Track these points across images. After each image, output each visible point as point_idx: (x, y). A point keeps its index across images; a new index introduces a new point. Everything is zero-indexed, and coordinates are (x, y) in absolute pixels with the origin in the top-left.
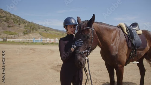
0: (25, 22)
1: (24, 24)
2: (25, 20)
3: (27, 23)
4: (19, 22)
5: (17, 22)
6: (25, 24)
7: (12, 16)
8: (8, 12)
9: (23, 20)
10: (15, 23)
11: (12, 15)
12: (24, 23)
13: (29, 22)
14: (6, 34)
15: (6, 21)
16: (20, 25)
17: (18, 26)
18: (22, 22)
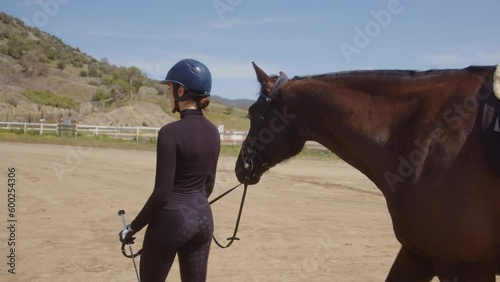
0: (77, 60)
1: (75, 66)
2: (78, 50)
3: (85, 63)
4: (58, 58)
5: (52, 58)
6: (81, 66)
7: (31, 34)
8: (16, 19)
9: (72, 50)
10: (42, 60)
11: (29, 29)
12: (78, 63)
13: (94, 61)
14: (36, 102)
15: (10, 54)
16: (64, 71)
17: (56, 74)
18: (68, 60)
